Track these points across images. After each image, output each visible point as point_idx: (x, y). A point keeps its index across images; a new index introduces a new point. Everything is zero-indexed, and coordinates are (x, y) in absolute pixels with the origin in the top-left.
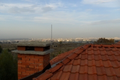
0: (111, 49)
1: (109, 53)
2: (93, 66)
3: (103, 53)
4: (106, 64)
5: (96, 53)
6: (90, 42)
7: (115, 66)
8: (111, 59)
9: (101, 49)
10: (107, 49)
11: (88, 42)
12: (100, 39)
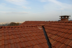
0: (14, 28)
1: (13, 31)
2: (3, 40)
3: (10, 31)
4: (11, 37)
5: (5, 31)
6: (5, 25)
7: (16, 37)
8: (14, 34)
9: (9, 29)
10: (12, 29)
11: (4, 25)
12: (11, 23)
